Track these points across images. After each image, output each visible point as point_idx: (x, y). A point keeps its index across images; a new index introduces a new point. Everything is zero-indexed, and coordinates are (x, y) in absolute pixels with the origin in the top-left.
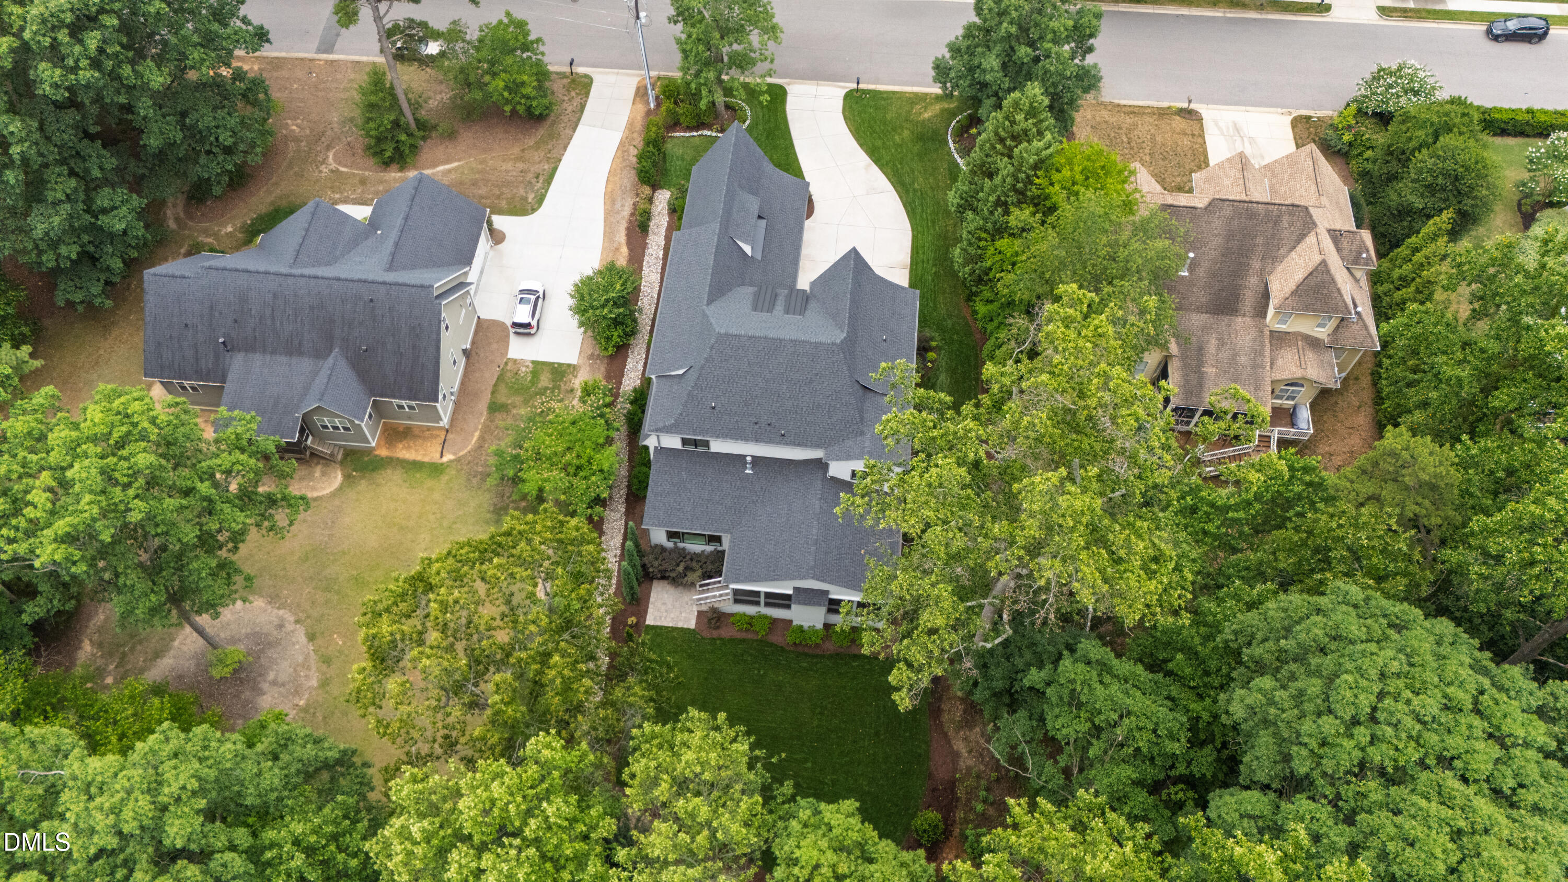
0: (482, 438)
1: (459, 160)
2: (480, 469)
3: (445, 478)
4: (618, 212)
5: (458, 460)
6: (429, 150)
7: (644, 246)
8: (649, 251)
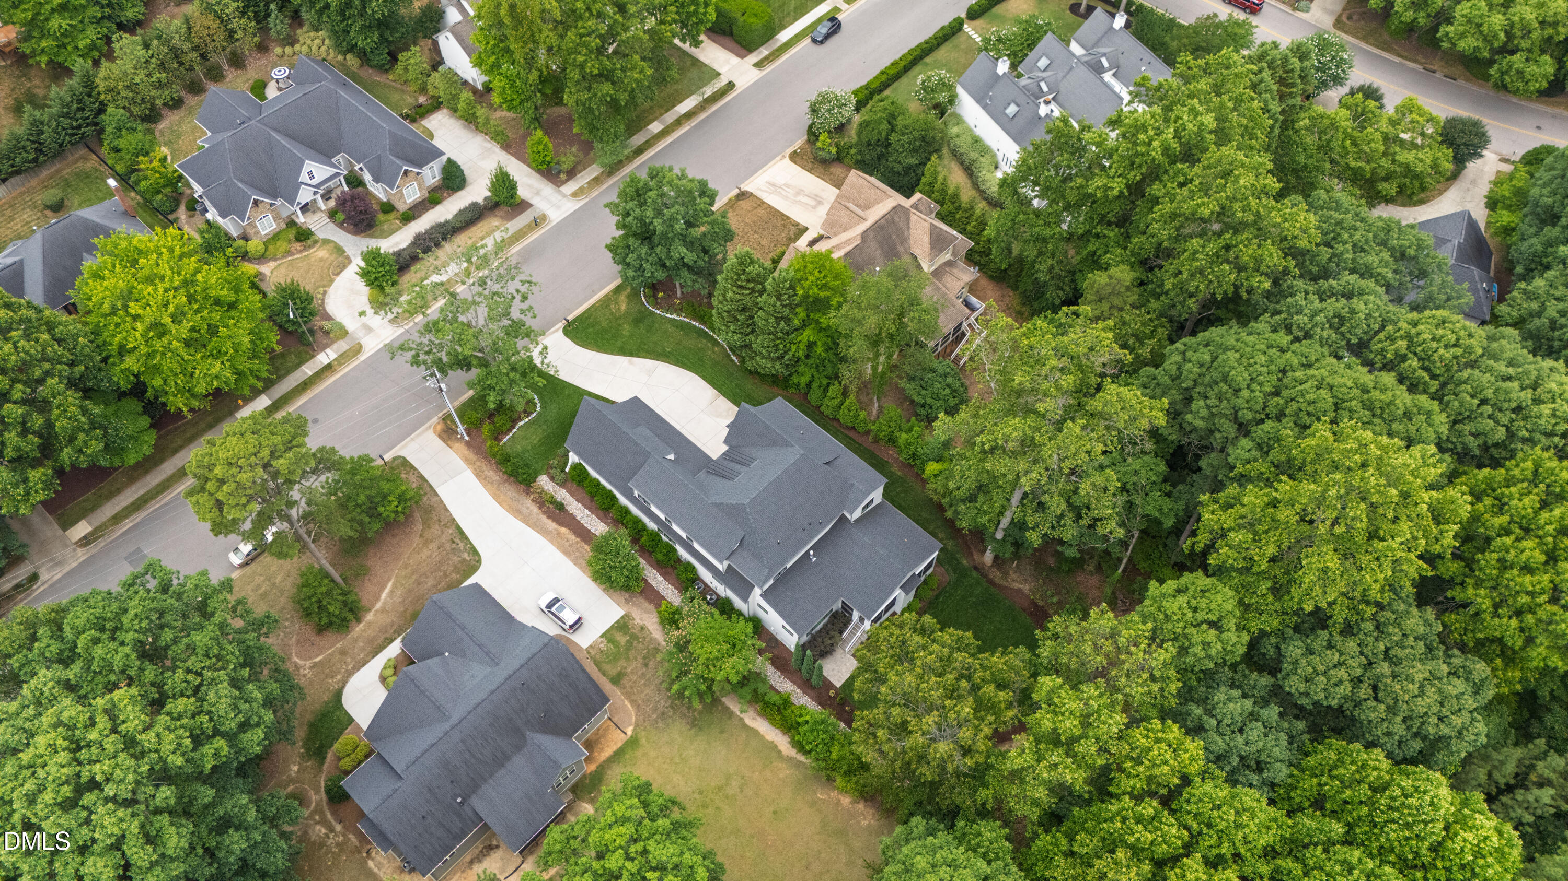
0: (633, 702)
1: (389, 580)
2: (655, 716)
3: (643, 741)
4: (530, 514)
5: (637, 725)
6: (364, 592)
7: (573, 517)
8: (578, 517)
